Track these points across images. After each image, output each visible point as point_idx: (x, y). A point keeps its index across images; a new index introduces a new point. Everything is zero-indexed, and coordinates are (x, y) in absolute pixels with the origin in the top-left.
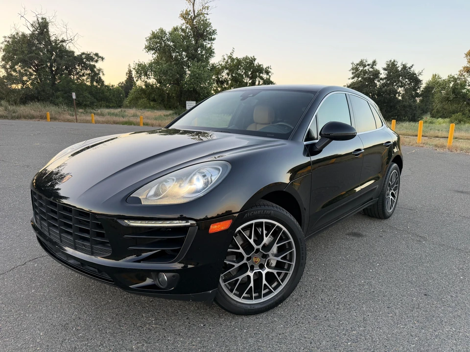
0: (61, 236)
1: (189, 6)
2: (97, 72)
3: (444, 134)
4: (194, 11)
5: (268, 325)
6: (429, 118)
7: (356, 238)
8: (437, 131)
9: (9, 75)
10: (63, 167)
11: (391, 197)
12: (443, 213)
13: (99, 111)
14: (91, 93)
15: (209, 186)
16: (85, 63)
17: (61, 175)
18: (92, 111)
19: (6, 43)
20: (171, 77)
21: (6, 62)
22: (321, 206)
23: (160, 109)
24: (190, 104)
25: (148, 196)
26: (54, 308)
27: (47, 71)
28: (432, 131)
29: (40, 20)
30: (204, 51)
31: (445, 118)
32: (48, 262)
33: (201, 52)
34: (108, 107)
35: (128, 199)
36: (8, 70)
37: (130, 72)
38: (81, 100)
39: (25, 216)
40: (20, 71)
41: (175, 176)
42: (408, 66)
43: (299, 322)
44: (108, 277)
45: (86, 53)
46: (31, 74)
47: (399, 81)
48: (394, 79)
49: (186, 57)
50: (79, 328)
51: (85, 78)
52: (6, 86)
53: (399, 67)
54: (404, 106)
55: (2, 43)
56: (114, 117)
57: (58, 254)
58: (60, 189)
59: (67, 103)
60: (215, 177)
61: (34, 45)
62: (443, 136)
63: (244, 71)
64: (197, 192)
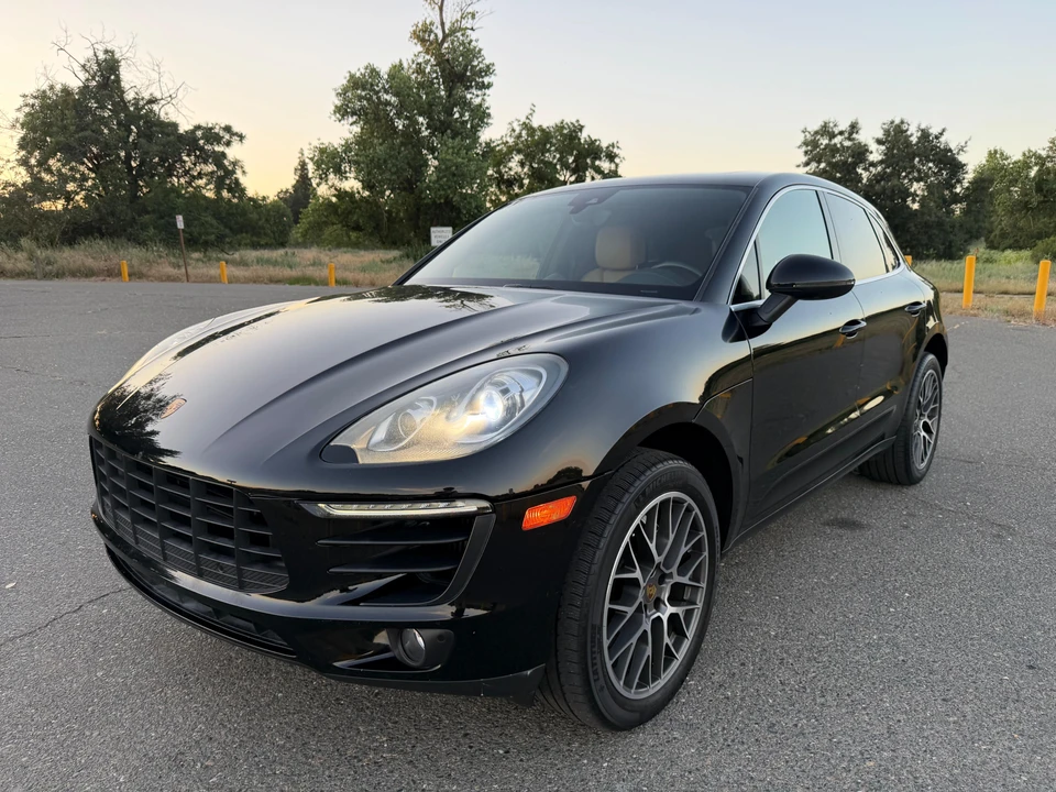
0: (163, 547)
1: (431, 13)
2: (230, 168)
3: (1024, 286)
4: (443, 24)
5: (659, 750)
6: (982, 250)
7: (846, 533)
8: (1004, 280)
9: (37, 180)
10: (162, 382)
11: (923, 433)
12: (1045, 469)
13: (237, 256)
14: (217, 216)
15: (518, 415)
16: (202, 149)
17: (160, 401)
18: (220, 255)
19: (27, 110)
20: (395, 173)
21: (28, 152)
22: (776, 458)
23: (373, 248)
24: (439, 234)
25: (371, 443)
26: (149, 715)
27: (118, 170)
28: (993, 278)
29: (102, 56)
30: (467, 114)
31: (1021, 248)
32: (133, 603)
33: (461, 117)
34: (255, 246)
35: (326, 452)
36: (33, 170)
37: (303, 166)
38: (195, 231)
39: (79, 497)
40: (59, 171)
41: (434, 393)
42: (934, 131)
43: (733, 741)
44: (280, 642)
45: (204, 125)
46: (85, 178)
47: (913, 167)
48: (901, 163)
49: (426, 129)
50: (209, 763)
51: (201, 182)
52: (29, 204)
53: (912, 135)
54: (927, 225)
55: (19, 110)
56: (271, 268)
57: (158, 589)
58: (157, 433)
59: (164, 240)
60: (531, 393)
61: (89, 110)
62: (1019, 289)
63: (558, 156)
64: (489, 430)
